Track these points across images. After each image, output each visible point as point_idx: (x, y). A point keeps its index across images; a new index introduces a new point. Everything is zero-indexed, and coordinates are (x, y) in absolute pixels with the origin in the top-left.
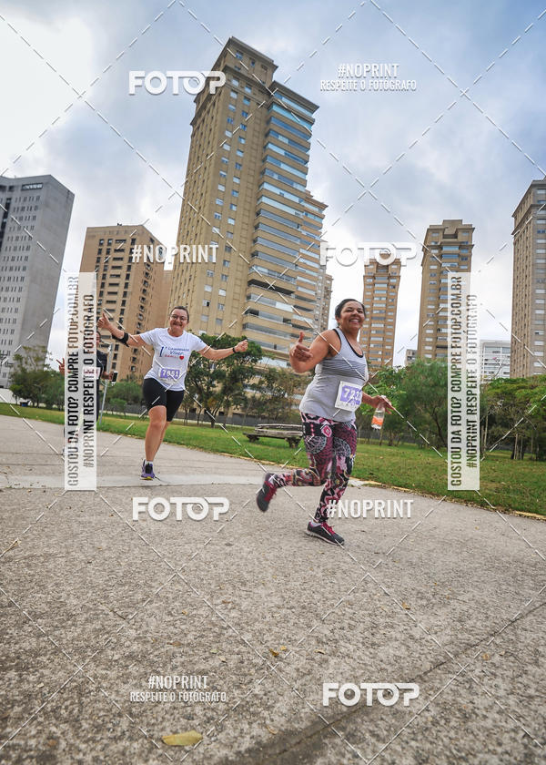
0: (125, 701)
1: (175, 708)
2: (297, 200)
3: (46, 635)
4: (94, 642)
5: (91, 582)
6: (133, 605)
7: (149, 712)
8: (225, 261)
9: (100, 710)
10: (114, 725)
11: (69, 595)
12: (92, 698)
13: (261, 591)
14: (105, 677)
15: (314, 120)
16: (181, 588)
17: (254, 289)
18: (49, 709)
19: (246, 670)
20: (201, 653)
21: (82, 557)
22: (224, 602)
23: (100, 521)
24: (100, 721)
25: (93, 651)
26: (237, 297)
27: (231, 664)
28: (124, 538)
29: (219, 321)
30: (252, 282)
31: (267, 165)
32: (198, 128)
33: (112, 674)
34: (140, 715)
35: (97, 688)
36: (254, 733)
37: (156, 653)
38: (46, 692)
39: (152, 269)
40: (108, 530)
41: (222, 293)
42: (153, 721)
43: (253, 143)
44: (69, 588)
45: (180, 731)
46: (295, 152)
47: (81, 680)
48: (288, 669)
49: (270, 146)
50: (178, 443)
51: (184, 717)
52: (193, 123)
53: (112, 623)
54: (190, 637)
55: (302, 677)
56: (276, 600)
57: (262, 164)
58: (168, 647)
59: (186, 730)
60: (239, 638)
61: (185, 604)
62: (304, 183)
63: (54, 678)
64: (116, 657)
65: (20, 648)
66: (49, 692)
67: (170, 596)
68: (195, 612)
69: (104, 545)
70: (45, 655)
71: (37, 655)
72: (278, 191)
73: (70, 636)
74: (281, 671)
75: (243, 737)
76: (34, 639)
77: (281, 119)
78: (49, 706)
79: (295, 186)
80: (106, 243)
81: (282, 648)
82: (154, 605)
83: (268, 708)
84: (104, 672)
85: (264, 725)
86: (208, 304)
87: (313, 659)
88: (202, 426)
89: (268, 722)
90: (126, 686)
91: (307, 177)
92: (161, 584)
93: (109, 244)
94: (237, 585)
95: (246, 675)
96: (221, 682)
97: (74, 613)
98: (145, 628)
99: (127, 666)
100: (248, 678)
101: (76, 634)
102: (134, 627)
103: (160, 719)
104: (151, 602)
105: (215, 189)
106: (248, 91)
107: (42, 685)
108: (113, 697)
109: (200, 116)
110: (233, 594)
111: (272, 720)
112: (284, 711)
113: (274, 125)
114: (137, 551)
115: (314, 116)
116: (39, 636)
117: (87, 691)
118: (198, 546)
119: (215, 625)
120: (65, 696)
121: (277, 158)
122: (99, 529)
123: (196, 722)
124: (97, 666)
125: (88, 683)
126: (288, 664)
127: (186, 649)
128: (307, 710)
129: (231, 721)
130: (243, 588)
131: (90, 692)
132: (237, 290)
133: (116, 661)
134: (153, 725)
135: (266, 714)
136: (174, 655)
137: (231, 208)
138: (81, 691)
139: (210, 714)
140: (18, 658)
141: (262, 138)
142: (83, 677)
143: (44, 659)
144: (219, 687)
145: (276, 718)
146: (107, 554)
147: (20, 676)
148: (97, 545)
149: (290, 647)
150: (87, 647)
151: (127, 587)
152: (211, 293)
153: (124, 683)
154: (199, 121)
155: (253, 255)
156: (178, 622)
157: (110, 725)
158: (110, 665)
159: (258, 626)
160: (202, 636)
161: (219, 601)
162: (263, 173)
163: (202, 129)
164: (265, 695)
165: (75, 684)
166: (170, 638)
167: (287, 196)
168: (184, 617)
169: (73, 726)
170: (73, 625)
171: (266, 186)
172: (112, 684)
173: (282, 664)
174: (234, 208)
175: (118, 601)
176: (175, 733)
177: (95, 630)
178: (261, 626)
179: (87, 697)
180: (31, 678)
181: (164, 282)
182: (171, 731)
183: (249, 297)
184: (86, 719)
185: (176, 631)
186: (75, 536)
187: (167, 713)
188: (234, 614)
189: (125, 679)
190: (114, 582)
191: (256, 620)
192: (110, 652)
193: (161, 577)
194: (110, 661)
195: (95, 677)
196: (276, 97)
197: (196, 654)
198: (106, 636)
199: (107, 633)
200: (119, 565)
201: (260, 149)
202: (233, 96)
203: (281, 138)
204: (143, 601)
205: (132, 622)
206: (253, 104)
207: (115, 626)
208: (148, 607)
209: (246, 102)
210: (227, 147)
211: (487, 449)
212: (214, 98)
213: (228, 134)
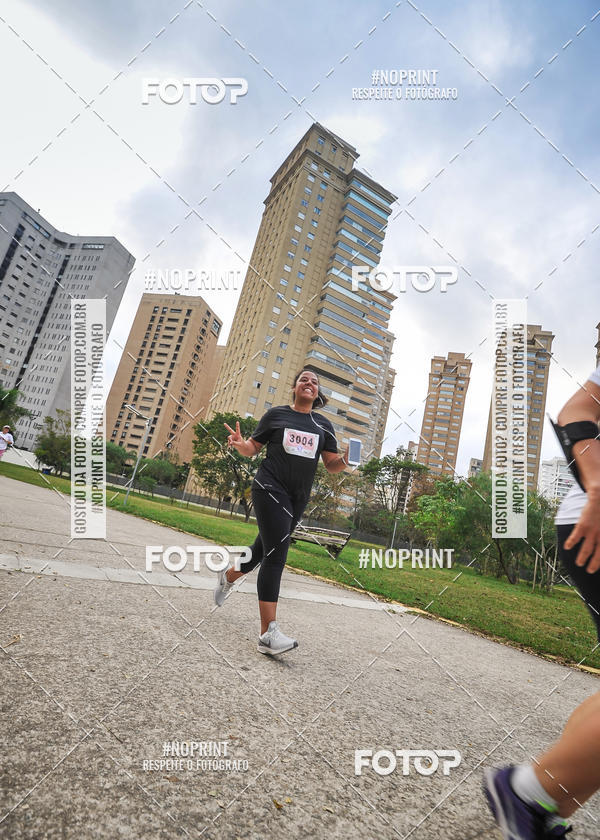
2: (365, 288)
3: (38, 748)
4: (86, 764)
5: (91, 694)
8: (282, 343)
11: (66, 706)
12: (77, 829)
13: (273, 729)
14: (93, 807)
15: (391, 211)
16: (186, 714)
18: (31, 835)
19: (244, 820)
20: (198, 793)
21: (86, 663)
22: (231, 737)
23: (109, 623)
25: (85, 775)
27: (230, 812)
28: (132, 646)
31: (338, 251)
32: (271, 206)
33: (101, 805)
35: (83, 818)
37: (150, 787)
38: (30, 815)
39: (204, 343)
40: (116, 634)
41: (275, 375)
43: (325, 227)
44: (67, 698)
47: (68, 806)
48: (290, 825)
49: (343, 232)
50: (206, 537)
52: (266, 202)
53: (108, 745)
54: (189, 773)
56: (289, 743)
57: (332, 249)
58: (164, 782)
60: (241, 782)
63: (40, 800)
64: (107, 786)
65: (9, 761)
66: (33, 816)
67: (174, 722)
69: (110, 653)
70: (34, 773)
71: (26, 771)
72: (345, 277)
73: (63, 755)
74: (282, 826)
76: (25, 753)
77: (357, 206)
78: (31, 831)
80: (160, 311)
81: (288, 799)
82: (155, 730)
84: (93, 801)
86: (259, 385)
87: (319, 818)
88: (235, 518)
90: (115, 821)
92: (166, 706)
93: (163, 313)
94: (249, 719)
95: (243, 826)
96: (216, 831)
97: (70, 728)
98: (142, 756)
99: (118, 797)
100: (246, 830)
101: (69, 753)
102: (131, 753)
104: (153, 726)
105: (280, 269)
106: (326, 175)
107: (27, 806)
108: (99, 831)
109: (275, 195)
110: (242, 729)
113: (349, 212)
114: (144, 664)
116: (30, 749)
117: (73, 820)
118: (212, 666)
120: (49, 822)
121: (348, 244)
122: (107, 632)
124: (87, 793)
125: (75, 811)
126: (292, 819)
127: (183, 787)
130: (254, 723)
131: (76, 822)
133: (107, 790)
136: (169, 793)
137: (295, 289)
138: (66, 819)
140: (6, 772)
141: (335, 222)
142: (71, 803)
143: (32, 777)
146: (112, 664)
147: (6, 792)
148: (103, 652)
149: (296, 800)
150: (79, 769)
151: (129, 706)
152: (263, 374)
153: (113, 817)
154: (273, 200)
155: (312, 340)
158: (100, 793)
159: (264, 770)
160: (202, 774)
161: (225, 736)
162: (332, 258)
163: (276, 208)
165: (61, 810)
166: (167, 771)
170: (67, 742)
171: (334, 271)
172: (100, 816)
173: (284, 819)
174: (298, 290)
175: (117, 720)
177: (89, 751)
178: (268, 771)
179: (72, 827)
180: (16, 797)
181: (215, 357)
186: (81, 637)
188: (240, 753)
189: (114, 811)
190: (116, 697)
191: (264, 763)
192: (102, 779)
193: (166, 698)
194: (101, 789)
195: (83, 805)
196: (354, 184)
197: (193, 794)
198: (100, 760)
199: (102, 756)
200: (124, 678)
201: (332, 234)
202: (311, 179)
203: (354, 225)
204: (144, 724)
205: (129, 747)
206: (330, 189)
207: (111, 749)
208: (149, 732)
209: (323, 187)
210: (298, 229)
211: (555, 584)
212: (290, 179)
213: (302, 216)
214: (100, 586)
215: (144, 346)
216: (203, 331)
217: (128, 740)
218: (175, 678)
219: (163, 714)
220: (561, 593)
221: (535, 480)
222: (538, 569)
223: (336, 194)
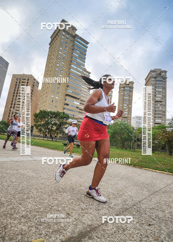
0: (20, 230)
1: (36, 232)
2: (82, 70)
4: (10, 212)
5: (9, 193)
6: (23, 200)
7: (27, 233)
8: (58, 88)
9: (12, 233)
10: (16, 238)
11: (2, 197)
12: (9, 230)
13: (65, 194)
15: (88, 47)
16: (39, 194)
17: (67, 97)
20: (45, 214)
21: (7, 184)
22: (53, 198)
23: (13, 173)
24: (11, 237)
25: (10, 215)
26: (62, 99)
28: (21, 178)
29: (56, 106)
30: (67, 95)
31: (73, 59)
32: (51, 46)
33: (16, 222)
34: (25, 234)
36: (61, 238)
37: (30, 215)
39: (34, 89)
40: (15, 175)
41: (57, 98)
42: (29, 236)
43: (68, 52)
45: (37, 239)
46: (81, 56)
49: (74, 53)
50: (41, 146)
51: (39, 235)
52: (50, 44)
53: (16, 206)
54: (42, 209)
55: (76, 220)
56: (70, 197)
57: (71, 59)
58: (34, 213)
59: (39, 238)
60: (57, 209)
61: (40, 199)
62: (84, 66)
64: (17, 217)
67: (36, 197)
68: (43, 202)
69: (14, 181)
72: (76, 67)
73: (2, 210)
75: (57, 239)
77: (77, 45)
79: (81, 66)
80: (19, 80)
81: (71, 212)
82: (30, 200)
83: (65, 230)
84: (13, 221)
85: (64, 236)
86: (52, 101)
87: (80, 215)
88: (49, 140)
89: (65, 235)
90: (20, 226)
91: (85, 64)
92: (33, 193)
93: (20, 80)
94: (58, 193)
97: (4, 203)
98: (27, 207)
99: (21, 219)
101: (4, 210)
102: (24, 207)
103: (31, 235)
104: (29, 199)
105: (56, 65)
106: (67, 36)
108: (16, 229)
109: (52, 42)
110: (56, 196)
111: (66, 234)
112: (70, 231)
113: (75, 47)
114: (25, 182)
115: (88, 45)
117: (7, 228)
118: (46, 180)
119: (50, 206)
121: (76, 57)
122: (12, 175)
123: (43, 236)
124: (11, 220)
125: (8, 225)
127: (40, 213)
128: (77, 230)
129: (54, 235)
130: (59, 194)
132: (62, 97)
134: (29, 237)
135: (65, 232)
136: (36, 215)
137: (61, 71)
138: (5, 228)
139: (47, 233)
141: (71, 50)
142: (6, 223)
144: (50, 225)
145: (68, 233)
146: (15, 183)
148: (12, 181)
149: (73, 212)
150: (8, 214)
151: (21, 194)
152: (53, 98)
153: (20, 225)
154: (52, 44)
155: (67, 86)
156: (38, 205)
157: (15, 238)
158: (15, 219)
159: (63, 205)
160: (45, 209)
161: (51, 198)
162: (71, 61)
163: (53, 46)
164: (64, 226)
165: (4, 226)
166: (35, 210)
167: (78, 69)
168: (40, 203)
169: (3, 239)
170: (3, 207)
171: (72, 65)
172: (16, 225)
173: (70, 217)
174: (62, 72)
175: (18, 198)
176: (36, 239)
177: (11, 208)
178: (65, 205)
179: (7, 230)
181: (38, 93)
182: (35, 239)
183: (66, 100)
184: (7, 237)
185: (37, 208)
186: (4, 177)
187: (33, 233)
188: (56, 202)
189: (20, 223)
190: (17, 193)
191: (63, 203)
192: (15, 215)
193: (33, 190)
194: (15, 218)
195: (10, 223)
196: (76, 38)
197: (43, 215)
198: (14, 210)
199: (14, 209)
200: (19, 187)
201: (71, 54)
202: (63, 37)
203: (77, 51)
204: (27, 198)
205: (23, 205)
206: (69, 40)
207: (17, 207)
208: (28, 200)
209: (67, 39)
210: (60, 53)
211: (137, 149)
212: (57, 37)
213: (61, 49)
214: (9, 163)
216: (33, 85)
217: (22, 204)
218: (35, 185)
219: (32, 195)
220: (138, 151)
221: (130, 122)
222: (132, 145)
223: (71, 42)
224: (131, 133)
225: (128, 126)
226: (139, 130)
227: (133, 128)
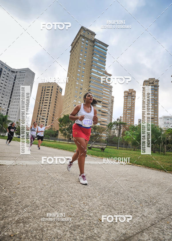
2: (102, 73)
8: (80, 92)
15: (107, 50)
21: (39, 188)
22: (84, 203)
23: (44, 176)
31: (93, 63)
39: (58, 95)
40: (46, 179)
41: (79, 102)
43: (89, 57)
46: (102, 59)
49: (94, 58)
52: (71, 52)
53: (50, 209)
57: (91, 63)
69: (46, 184)
72: (96, 71)
77: (97, 49)
79: (101, 69)
80: (44, 88)
88: (73, 144)
91: (105, 67)
105: (77, 71)
106: (87, 41)
109: (73, 50)
110: (86, 200)
113: (95, 51)
115: (107, 48)
121: (96, 61)
130: (89, 199)
137: (82, 76)
141: (91, 55)
146: (47, 187)
148: (44, 183)
152: (76, 102)
155: (89, 91)
159: (94, 211)
162: (92, 66)
163: (73, 53)
167: (99, 72)
171: (93, 70)
174: (83, 76)
181: (61, 99)
191: (94, 209)
196: (95, 43)
201: (91, 58)
202: (83, 43)
203: (97, 55)
206: (89, 46)
209: (86, 45)
210: (81, 58)
211: (167, 152)
212: (77, 44)
213: (81, 55)
215: (41, 98)
216: (57, 92)
220: (169, 154)
221: (158, 123)
222: (162, 148)
223: (91, 47)
224: (160, 134)
225: (155, 127)
226: (168, 132)
227: (161, 129)
